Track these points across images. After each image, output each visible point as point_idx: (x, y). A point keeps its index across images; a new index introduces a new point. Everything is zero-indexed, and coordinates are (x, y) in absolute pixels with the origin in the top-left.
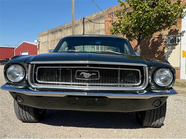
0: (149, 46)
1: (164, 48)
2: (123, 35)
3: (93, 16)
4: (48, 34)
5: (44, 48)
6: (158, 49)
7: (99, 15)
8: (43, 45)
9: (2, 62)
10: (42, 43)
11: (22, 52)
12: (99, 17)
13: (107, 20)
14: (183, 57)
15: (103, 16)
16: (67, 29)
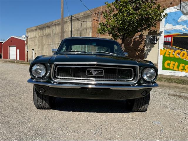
0: (132, 45)
1: (144, 47)
2: (109, 34)
3: (81, 15)
4: (36, 30)
5: (32, 43)
6: (139, 47)
7: (86, 14)
8: (31, 40)
10: (31, 38)
11: (9, 47)
12: (86, 16)
13: (94, 19)
14: (161, 55)
15: (90, 15)
16: (56, 26)
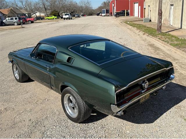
9: (119, 14)
